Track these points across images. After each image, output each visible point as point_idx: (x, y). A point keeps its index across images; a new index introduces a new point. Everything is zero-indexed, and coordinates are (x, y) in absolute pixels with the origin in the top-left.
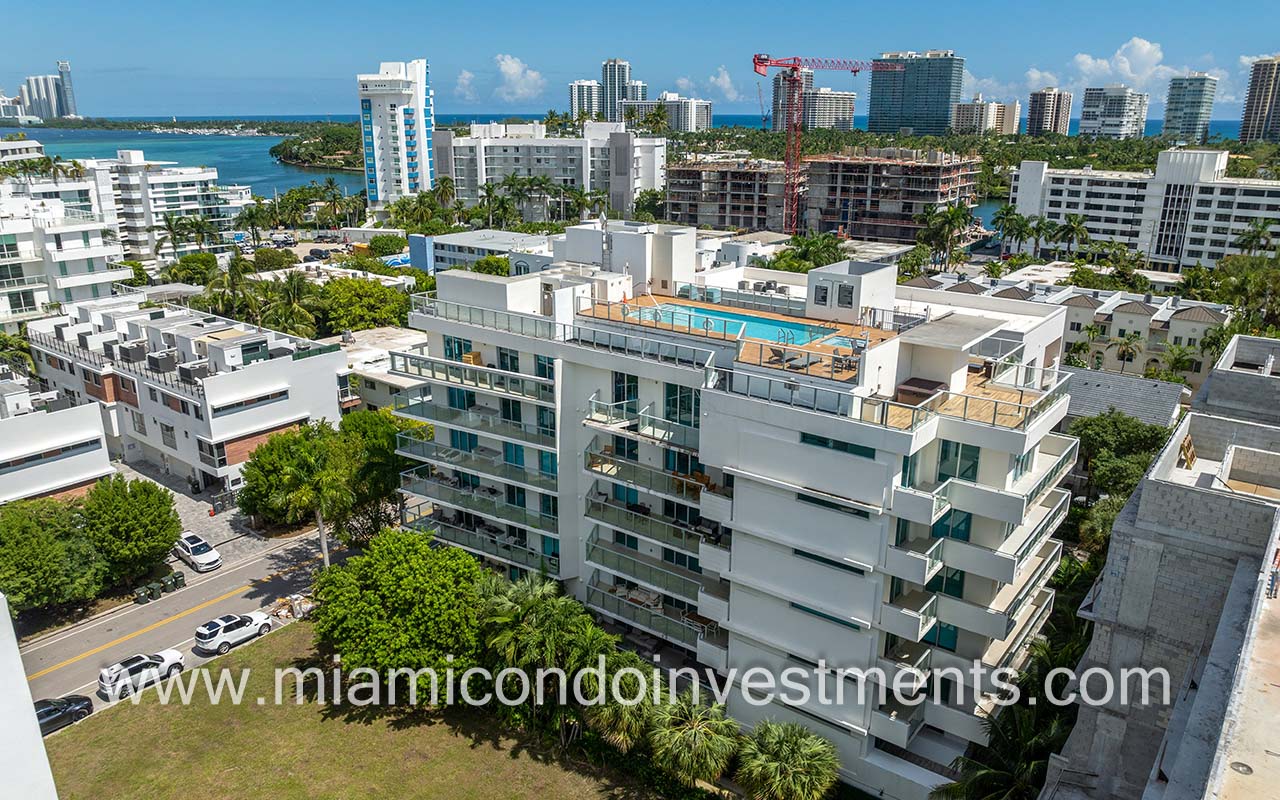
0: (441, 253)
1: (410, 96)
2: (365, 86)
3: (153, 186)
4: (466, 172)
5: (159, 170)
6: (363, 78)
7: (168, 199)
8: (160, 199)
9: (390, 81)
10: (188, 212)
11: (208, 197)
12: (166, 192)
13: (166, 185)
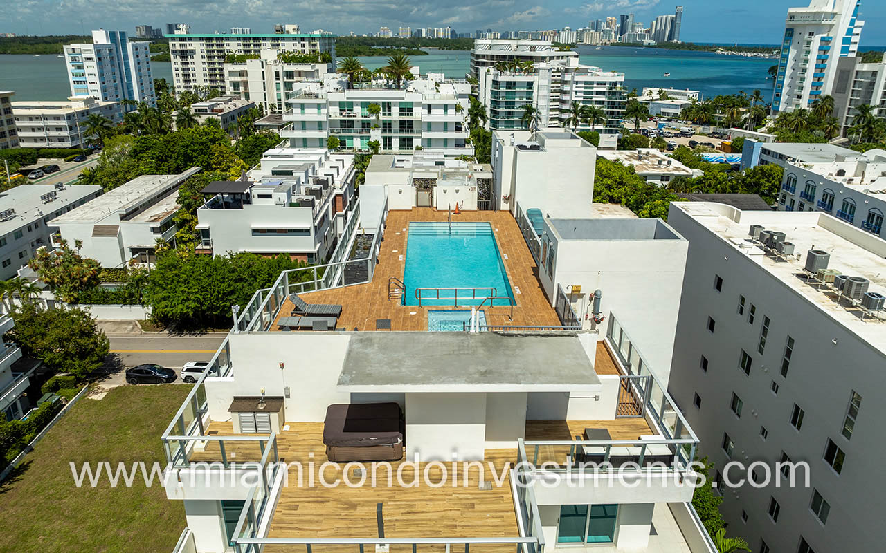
0: (765, 157)
1: (832, 26)
2: (792, 17)
3: (577, 83)
4: (863, 94)
5: (586, 72)
6: (792, 10)
7: (585, 92)
8: (580, 92)
9: (815, 13)
10: (597, 102)
11: (614, 93)
12: (585, 88)
13: (586, 83)
